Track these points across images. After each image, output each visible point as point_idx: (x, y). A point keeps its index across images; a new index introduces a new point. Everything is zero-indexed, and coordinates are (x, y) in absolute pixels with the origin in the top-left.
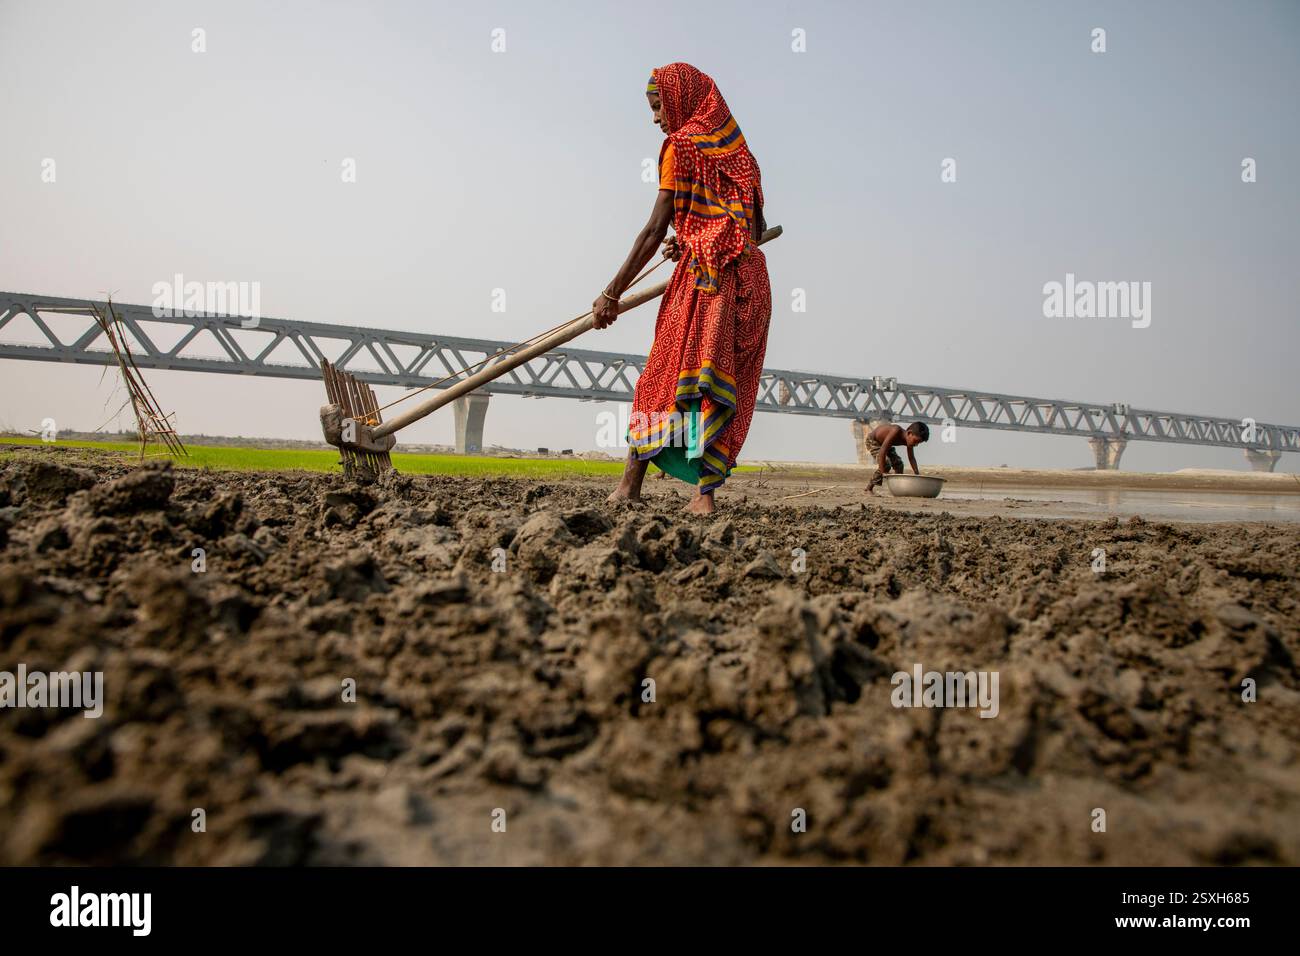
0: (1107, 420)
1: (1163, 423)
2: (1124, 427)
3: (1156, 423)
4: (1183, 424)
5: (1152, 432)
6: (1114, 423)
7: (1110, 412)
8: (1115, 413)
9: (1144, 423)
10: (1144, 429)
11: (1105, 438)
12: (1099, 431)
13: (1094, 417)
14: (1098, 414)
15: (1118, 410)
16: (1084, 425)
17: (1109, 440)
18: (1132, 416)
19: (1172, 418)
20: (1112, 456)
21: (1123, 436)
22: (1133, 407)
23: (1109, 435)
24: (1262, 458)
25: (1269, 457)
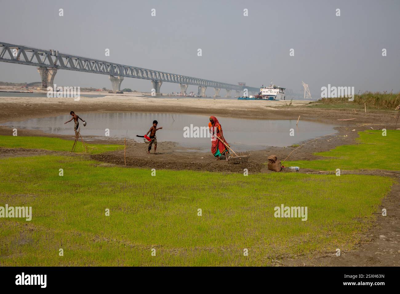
0: (47, 58)
1: (74, 61)
2: (56, 63)
3: (71, 61)
4: (83, 62)
5: (69, 65)
6: (50, 60)
7: (49, 54)
8: (51, 54)
9: (65, 61)
10: (65, 63)
11: (46, 67)
12: (43, 64)
13: (40, 56)
14: (42, 55)
15: (53, 53)
16: (35, 60)
17: (48, 68)
18: (59, 57)
19: (78, 59)
20: (50, 77)
21: (55, 67)
22: (60, 52)
23: (48, 66)
24: (116, 80)
25: (118, 79)
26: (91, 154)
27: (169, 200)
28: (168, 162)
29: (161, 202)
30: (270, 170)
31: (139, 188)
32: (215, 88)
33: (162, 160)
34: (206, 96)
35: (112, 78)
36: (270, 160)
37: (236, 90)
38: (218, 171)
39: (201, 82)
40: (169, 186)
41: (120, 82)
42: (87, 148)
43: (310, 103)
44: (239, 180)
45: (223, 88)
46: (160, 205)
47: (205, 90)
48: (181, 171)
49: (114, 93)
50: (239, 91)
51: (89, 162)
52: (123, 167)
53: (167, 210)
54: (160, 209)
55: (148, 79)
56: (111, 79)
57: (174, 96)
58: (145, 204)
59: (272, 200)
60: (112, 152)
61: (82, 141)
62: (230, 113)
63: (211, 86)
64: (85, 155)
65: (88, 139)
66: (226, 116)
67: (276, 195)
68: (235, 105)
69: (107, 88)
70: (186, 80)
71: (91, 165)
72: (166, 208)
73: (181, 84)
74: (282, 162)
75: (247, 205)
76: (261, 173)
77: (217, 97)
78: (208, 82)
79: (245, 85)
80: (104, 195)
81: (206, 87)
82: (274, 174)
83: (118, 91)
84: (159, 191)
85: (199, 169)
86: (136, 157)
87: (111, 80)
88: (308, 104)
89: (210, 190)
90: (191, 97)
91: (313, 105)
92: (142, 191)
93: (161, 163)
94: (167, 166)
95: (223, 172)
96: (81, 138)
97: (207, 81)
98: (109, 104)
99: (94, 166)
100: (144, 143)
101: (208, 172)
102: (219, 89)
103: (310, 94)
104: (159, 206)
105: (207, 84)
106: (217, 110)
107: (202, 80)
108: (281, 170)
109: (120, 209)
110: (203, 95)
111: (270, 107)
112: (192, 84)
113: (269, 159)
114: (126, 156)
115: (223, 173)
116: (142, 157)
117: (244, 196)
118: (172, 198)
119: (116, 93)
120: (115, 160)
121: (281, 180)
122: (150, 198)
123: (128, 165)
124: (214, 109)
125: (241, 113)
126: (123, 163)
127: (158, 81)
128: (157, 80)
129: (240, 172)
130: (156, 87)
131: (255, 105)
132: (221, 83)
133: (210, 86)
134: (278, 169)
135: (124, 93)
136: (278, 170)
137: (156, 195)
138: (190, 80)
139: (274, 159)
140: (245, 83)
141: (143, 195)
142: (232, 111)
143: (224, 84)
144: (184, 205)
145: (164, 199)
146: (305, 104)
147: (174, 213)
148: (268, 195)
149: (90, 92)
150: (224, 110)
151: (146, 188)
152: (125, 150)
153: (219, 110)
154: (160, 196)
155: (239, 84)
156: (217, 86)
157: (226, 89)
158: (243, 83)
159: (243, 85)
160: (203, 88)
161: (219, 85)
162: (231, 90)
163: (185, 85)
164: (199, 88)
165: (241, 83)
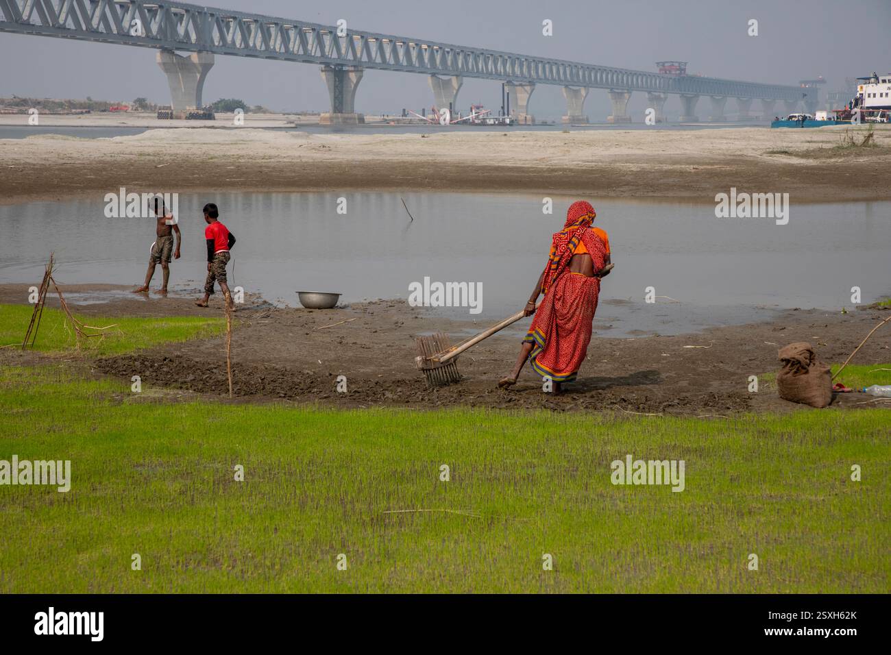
24: (185, 65)
25: (194, 64)
26: (99, 357)
27: (401, 524)
28: (393, 378)
29: (369, 530)
30: (787, 399)
31: (287, 481)
32: (566, 86)
33: (369, 370)
34: (533, 120)
35: (167, 58)
36: (787, 361)
37: (649, 93)
38: (587, 407)
39: (513, 65)
40: (399, 470)
41: (198, 76)
42: (83, 335)
44: (667, 441)
45: (598, 84)
46: (367, 543)
47: (528, 96)
48: (442, 413)
49: (178, 118)
50: (662, 96)
51: (91, 388)
52: (222, 402)
53: (392, 561)
54: (365, 557)
55: (308, 59)
56: (164, 64)
57: (410, 122)
58: (308, 539)
59: (796, 519)
60: (180, 346)
61: (63, 307)
62: (628, 184)
63: (553, 81)
64: (75, 359)
65: (85, 300)
66: (612, 194)
67: (813, 498)
68: (645, 152)
69: (150, 101)
70: (455, 61)
71: (101, 397)
72: (388, 555)
73: (433, 75)
74: (835, 368)
75: (700, 538)
76: (752, 414)
77: (577, 123)
78: (540, 65)
79: (685, 70)
80: (151, 511)
81: (532, 83)
82: (803, 415)
83: (192, 108)
84: (360, 490)
85: (510, 401)
86: (269, 361)
87: (167, 67)
89: (556, 482)
90: (473, 124)
92: (298, 492)
93: (365, 382)
94: (388, 395)
95: (605, 411)
96: (56, 295)
97: (538, 61)
98: (160, 163)
99: (112, 400)
100: (301, 306)
101: (548, 413)
102: (583, 92)
104: (364, 546)
105: (537, 73)
106: (578, 171)
107: (515, 59)
108: (833, 399)
109: (216, 561)
110: (522, 116)
111: (785, 153)
112: (478, 74)
113: (785, 356)
114: (234, 361)
115: (604, 416)
116: (294, 361)
117: (689, 504)
118: (413, 514)
119: (187, 118)
120: (191, 377)
121: (832, 441)
122: (326, 518)
123: (243, 393)
124: (564, 170)
125: (671, 180)
126: (223, 387)
127: (345, 68)
128: (342, 65)
129: (670, 410)
130: (341, 93)
131: (724, 146)
132: (590, 68)
133: (546, 80)
134: (819, 396)
135: (216, 115)
136: (820, 401)
137: (349, 506)
138: (471, 60)
139: (801, 358)
140: (686, 63)
141: (302, 505)
142: (636, 174)
143: (603, 70)
144: (456, 542)
145: (379, 521)
147: (421, 573)
148: (782, 497)
149: (87, 115)
150: (602, 172)
151: (313, 481)
152: (227, 339)
153: (584, 171)
154: (364, 507)
155: (660, 70)
156: (576, 80)
157: (612, 89)
158: (676, 62)
159: (678, 72)
160: (519, 88)
161: (581, 73)
162: (629, 92)
163: (450, 80)
164: (506, 88)
165: (667, 62)
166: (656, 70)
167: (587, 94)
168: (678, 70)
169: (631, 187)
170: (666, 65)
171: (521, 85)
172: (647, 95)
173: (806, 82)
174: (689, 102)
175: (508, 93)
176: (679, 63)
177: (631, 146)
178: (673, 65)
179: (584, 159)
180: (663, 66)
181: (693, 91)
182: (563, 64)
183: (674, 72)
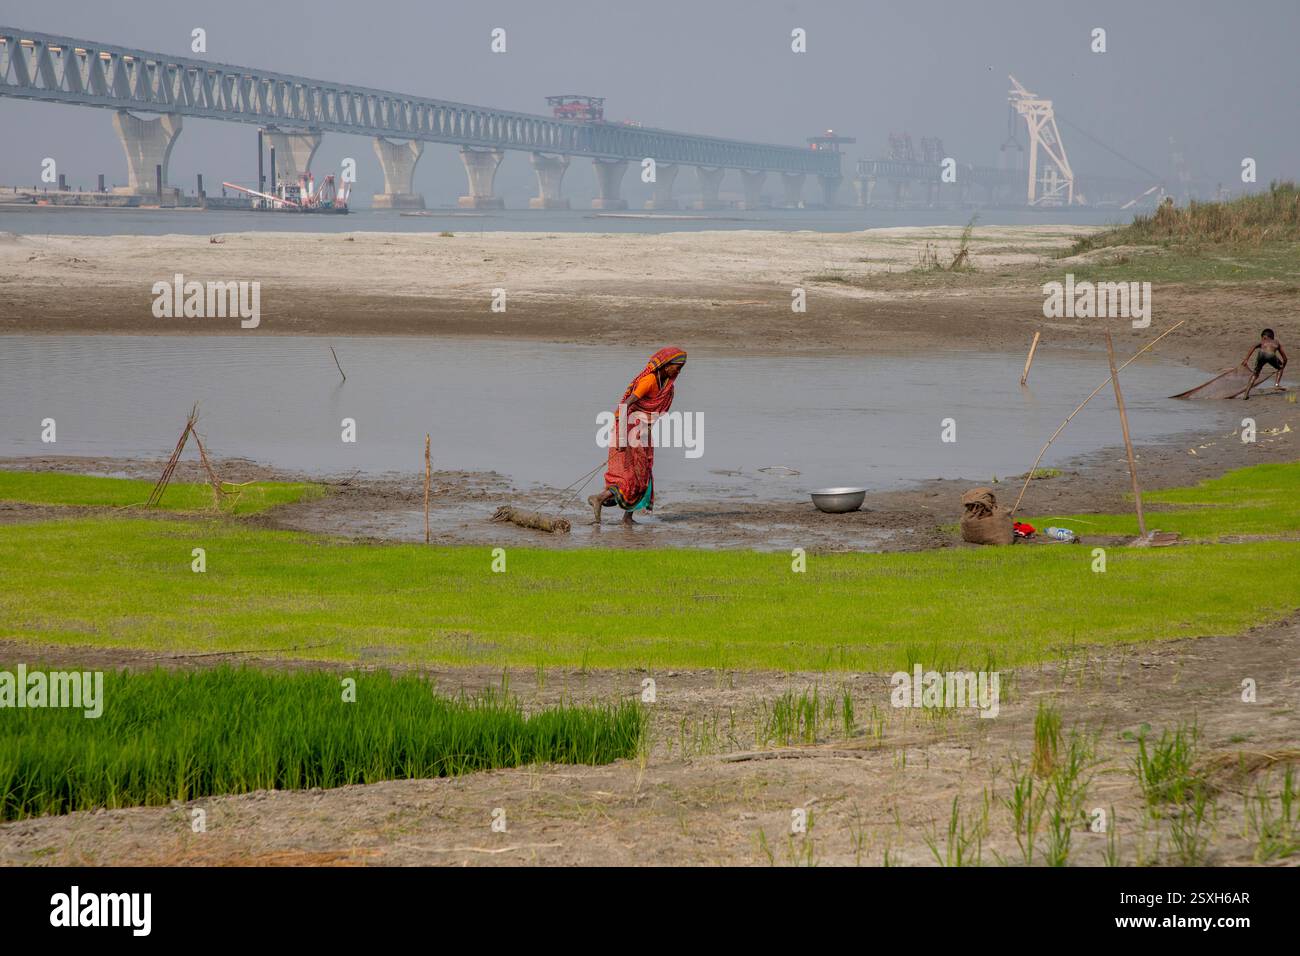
32: (381, 138)
37: (536, 153)
39: (279, 95)
43: (1084, 245)
45: (443, 137)
63: (356, 128)
70: (167, 84)
73: (122, 111)
78: (331, 98)
79: (601, 113)
81: (315, 131)
88: (1065, 253)
91: (1103, 265)
97: (325, 89)
103: (1068, 173)
105: (325, 111)
107: (281, 83)
112: (214, 112)
133: (342, 126)
140: (601, 100)
143: (449, 108)
146: (1043, 249)
155: (556, 111)
156: (398, 127)
157: (466, 146)
158: (585, 97)
159: (588, 116)
160: (291, 140)
161: (408, 114)
162: (500, 152)
163: (159, 120)
164: (266, 139)
165: (566, 97)
166: (548, 112)
167: (421, 152)
168: (587, 111)
169: (624, 333)
170: (565, 101)
171: (295, 134)
172: (532, 159)
173: (819, 140)
174: (610, 172)
175: (273, 150)
176: (590, 99)
177: (592, 265)
178: (578, 103)
179: (533, 286)
180: (560, 103)
181: (616, 153)
182: (374, 97)
183: (579, 116)
